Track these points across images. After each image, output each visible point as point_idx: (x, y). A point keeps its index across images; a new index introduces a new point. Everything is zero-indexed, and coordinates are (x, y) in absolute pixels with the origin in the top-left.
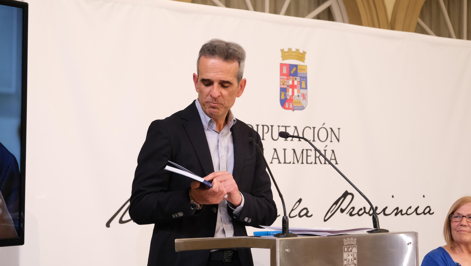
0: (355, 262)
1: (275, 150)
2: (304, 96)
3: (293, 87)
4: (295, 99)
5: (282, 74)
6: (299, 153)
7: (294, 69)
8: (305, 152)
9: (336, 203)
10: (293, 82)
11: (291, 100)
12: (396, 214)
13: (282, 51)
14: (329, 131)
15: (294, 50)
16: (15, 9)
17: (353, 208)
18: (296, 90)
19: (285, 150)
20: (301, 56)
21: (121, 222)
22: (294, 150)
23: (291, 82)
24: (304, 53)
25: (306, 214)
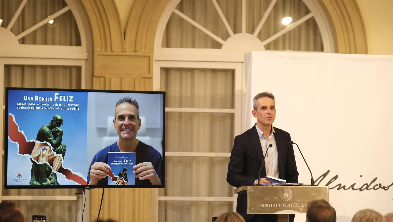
0: (290, 197)
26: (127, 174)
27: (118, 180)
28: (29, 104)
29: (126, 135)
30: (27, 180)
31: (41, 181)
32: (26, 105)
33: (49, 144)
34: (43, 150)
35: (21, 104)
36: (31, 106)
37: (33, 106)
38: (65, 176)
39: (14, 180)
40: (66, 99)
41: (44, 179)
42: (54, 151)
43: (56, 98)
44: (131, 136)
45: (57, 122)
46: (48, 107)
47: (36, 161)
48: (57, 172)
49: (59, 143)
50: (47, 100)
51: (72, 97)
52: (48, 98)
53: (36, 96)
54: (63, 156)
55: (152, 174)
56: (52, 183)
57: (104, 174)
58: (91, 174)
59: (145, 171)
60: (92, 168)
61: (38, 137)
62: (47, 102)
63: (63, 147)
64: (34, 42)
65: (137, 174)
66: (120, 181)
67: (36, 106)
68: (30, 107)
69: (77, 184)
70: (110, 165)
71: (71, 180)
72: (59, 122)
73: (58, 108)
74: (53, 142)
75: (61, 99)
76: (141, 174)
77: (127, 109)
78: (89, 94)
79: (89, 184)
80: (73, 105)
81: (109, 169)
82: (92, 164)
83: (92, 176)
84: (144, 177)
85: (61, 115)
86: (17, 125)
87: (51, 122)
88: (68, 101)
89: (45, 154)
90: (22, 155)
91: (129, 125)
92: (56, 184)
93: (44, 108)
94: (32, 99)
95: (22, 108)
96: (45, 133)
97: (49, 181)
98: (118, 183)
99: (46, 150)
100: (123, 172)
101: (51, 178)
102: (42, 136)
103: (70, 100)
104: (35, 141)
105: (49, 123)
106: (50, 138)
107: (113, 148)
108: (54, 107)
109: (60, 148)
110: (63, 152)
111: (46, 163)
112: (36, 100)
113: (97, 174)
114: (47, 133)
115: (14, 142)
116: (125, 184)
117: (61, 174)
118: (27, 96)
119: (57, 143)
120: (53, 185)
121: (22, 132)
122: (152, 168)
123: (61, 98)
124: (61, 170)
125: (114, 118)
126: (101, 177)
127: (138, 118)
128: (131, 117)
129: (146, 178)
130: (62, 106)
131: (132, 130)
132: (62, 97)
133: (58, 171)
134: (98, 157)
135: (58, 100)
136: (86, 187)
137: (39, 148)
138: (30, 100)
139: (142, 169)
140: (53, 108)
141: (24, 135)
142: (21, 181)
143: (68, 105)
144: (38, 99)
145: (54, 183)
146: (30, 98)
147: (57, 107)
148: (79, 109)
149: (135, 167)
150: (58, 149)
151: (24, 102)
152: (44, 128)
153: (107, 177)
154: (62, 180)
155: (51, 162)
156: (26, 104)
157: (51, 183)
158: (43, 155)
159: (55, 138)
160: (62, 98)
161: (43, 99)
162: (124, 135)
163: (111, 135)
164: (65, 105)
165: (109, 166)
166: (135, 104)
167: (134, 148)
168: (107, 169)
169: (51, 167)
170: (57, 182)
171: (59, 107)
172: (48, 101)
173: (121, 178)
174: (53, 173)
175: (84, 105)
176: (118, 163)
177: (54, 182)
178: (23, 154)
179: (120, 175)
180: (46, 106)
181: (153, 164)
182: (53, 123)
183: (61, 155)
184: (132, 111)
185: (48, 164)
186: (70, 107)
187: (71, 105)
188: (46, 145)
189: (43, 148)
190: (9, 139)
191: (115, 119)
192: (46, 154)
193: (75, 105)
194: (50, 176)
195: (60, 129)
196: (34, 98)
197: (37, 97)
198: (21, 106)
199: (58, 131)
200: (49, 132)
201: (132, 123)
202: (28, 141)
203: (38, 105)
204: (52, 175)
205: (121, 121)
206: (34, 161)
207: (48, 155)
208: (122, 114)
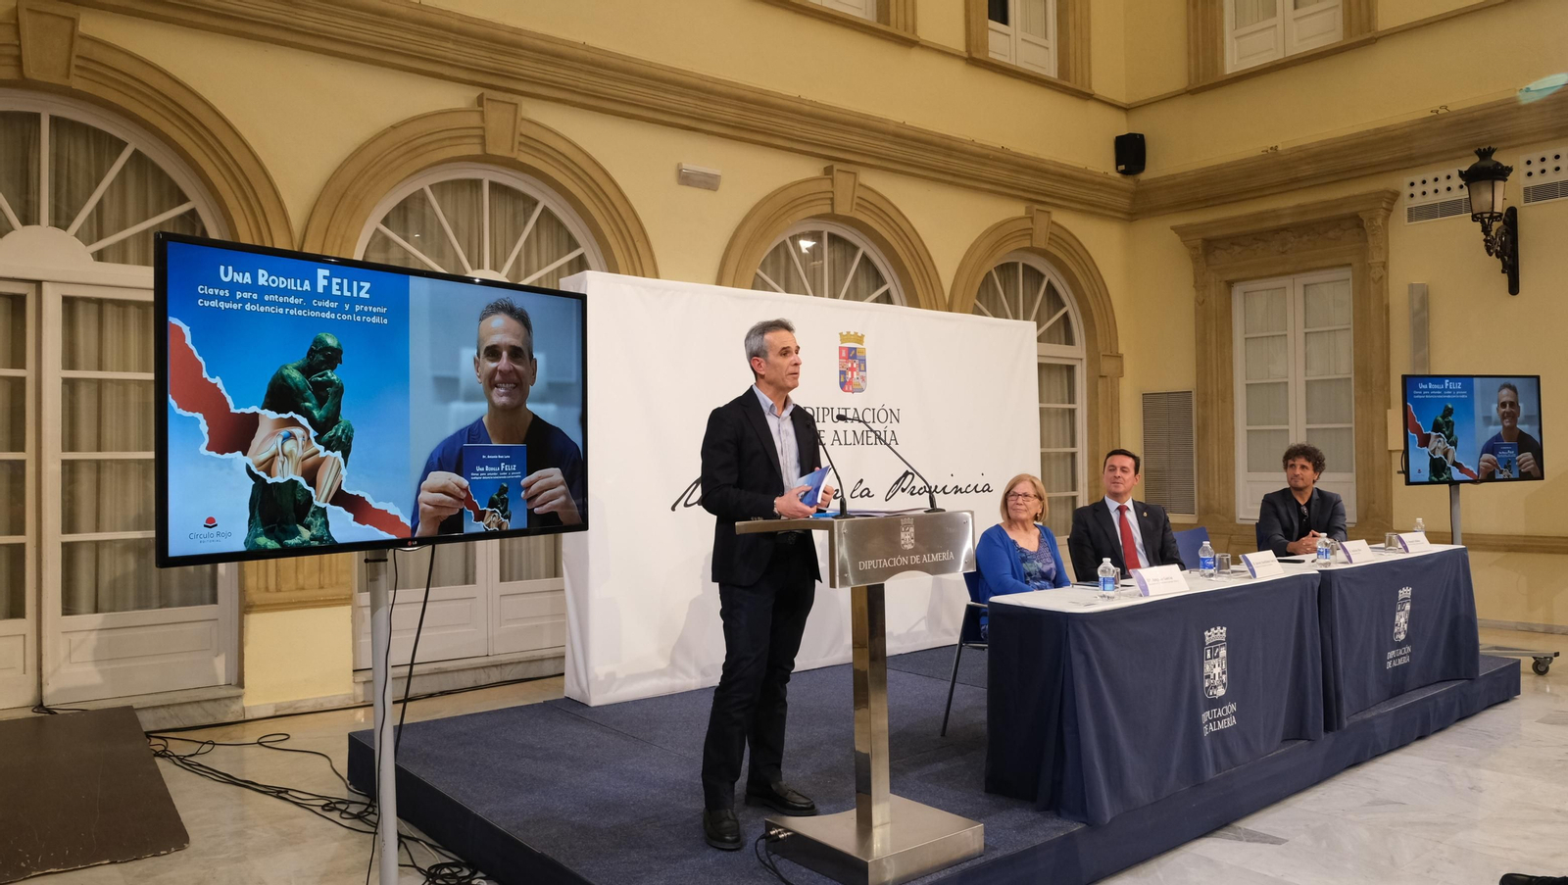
0: (913, 541)
1: (836, 432)
2: (863, 379)
3: (852, 369)
4: (855, 381)
5: (840, 358)
6: (859, 435)
7: (853, 352)
8: (865, 433)
9: (897, 483)
10: (852, 365)
11: (850, 382)
12: (955, 493)
13: (841, 334)
14: (889, 412)
15: (852, 333)
16: (574, 300)
17: (914, 487)
18: (855, 373)
19: (845, 431)
20: (860, 339)
21: (686, 505)
22: (854, 432)
23: (850, 365)
24: (863, 336)
25: (868, 495)
26: (507, 500)
27: (488, 519)
28: (239, 295)
29: (504, 400)
30: (235, 533)
31: (281, 535)
32: (228, 295)
33: (303, 421)
34: (285, 439)
35: (211, 292)
36: (243, 301)
37: (252, 301)
38: (351, 516)
39: (192, 536)
40: (350, 289)
41: (291, 527)
42: (319, 443)
43: (322, 283)
44: (516, 402)
45: (324, 356)
46: (299, 307)
47: (263, 475)
48: (328, 505)
49: (333, 419)
50: (296, 286)
51: (367, 285)
52: (298, 281)
53: (261, 272)
54: (345, 456)
55: (562, 499)
56: (314, 538)
57: (453, 504)
58: (422, 506)
59: (546, 490)
60: (424, 489)
61: (268, 400)
62: (297, 294)
63: (343, 431)
64: (124, 260)
65: (531, 499)
66: (492, 520)
67: (261, 302)
68: (240, 305)
69: (385, 536)
70: (468, 478)
71: (367, 526)
72: (333, 357)
73: (328, 315)
74: (316, 413)
75: (338, 287)
76: (539, 498)
77: (506, 331)
78: (413, 280)
79: (416, 535)
80: (370, 308)
81: (466, 490)
82: (424, 477)
83: (423, 511)
84: (545, 506)
85: (336, 334)
86: (200, 359)
87: (309, 355)
88: (355, 295)
89: (291, 452)
90: (219, 455)
91: (511, 371)
92: (326, 541)
93: (287, 310)
94: (248, 276)
95: (214, 304)
96: (290, 388)
97: (306, 534)
98: (488, 525)
99: (296, 439)
100: (498, 495)
101: (311, 523)
102: (281, 396)
103: (363, 294)
104: (259, 411)
105: (301, 357)
106: (307, 404)
107: (474, 431)
108: (317, 309)
109: (335, 433)
110: (344, 446)
111: (295, 478)
112: (260, 284)
113: (437, 506)
114: (298, 388)
115: (190, 414)
116: (504, 528)
117: (342, 509)
118: (230, 268)
119: (327, 419)
120: (316, 543)
121: (218, 381)
122: (562, 483)
123: (337, 284)
124: (340, 498)
125: (476, 351)
126: (446, 514)
127: (531, 356)
128: (515, 353)
129: (549, 508)
130: (339, 310)
131: (517, 385)
132: (339, 281)
133: (334, 502)
134: (439, 459)
135: (328, 288)
136: (409, 543)
137: (273, 434)
138: (240, 281)
139: (540, 488)
140: (313, 314)
141: (224, 392)
142: (215, 538)
143: (358, 308)
144: (267, 281)
145: (320, 539)
146: (241, 274)
147: (324, 309)
148: (386, 322)
149: (525, 481)
150: (330, 437)
151: (222, 285)
152: (286, 372)
153: (462, 511)
154: (343, 526)
155: (311, 474)
156: (227, 291)
157: (311, 539)
158: (284, 455)
159: (320, 406)
160: (341, 285)
161: (282, 282)
162: (500, 398)
163: (470, 397)
164: (347, 307)
165: (465, 483)
166: (522, 318)
167: (523, 434)
168: (463, 489)
169: (311, 489)
170: (330, 536)
171: (332, 310)
172: (299, 289)
173: (495, 512)
174: (316, 507)
175: (400, 312)
176: (485, 473)
177: (319, 534)
178: (222, 454)
179: (492, 504)
180: (292, 306)
181: (564, 473)
182: (314, 357)
183: (338, 454)
184: (517, 336)
185: (302, 481)
186: (361, 313)
187: (366, 309)
188: (293, 422)
189: (284, 432)
190: (172, 402)
191: (478, 354)
192: (295, 450)
193: (375, 310)
194: (309, 519)
195: (335, 378)
196: (255, 278)
197: (263, 276)
198: (210, 298)
199: (331, 383)
200: (301, 385)
201: (517, 367)
202: (238, 411)
203: (266, 298)
204: (314, 513)
205: (493, 361)
206: (256, 472)
207: (299, 453)
208: (495, 343)
